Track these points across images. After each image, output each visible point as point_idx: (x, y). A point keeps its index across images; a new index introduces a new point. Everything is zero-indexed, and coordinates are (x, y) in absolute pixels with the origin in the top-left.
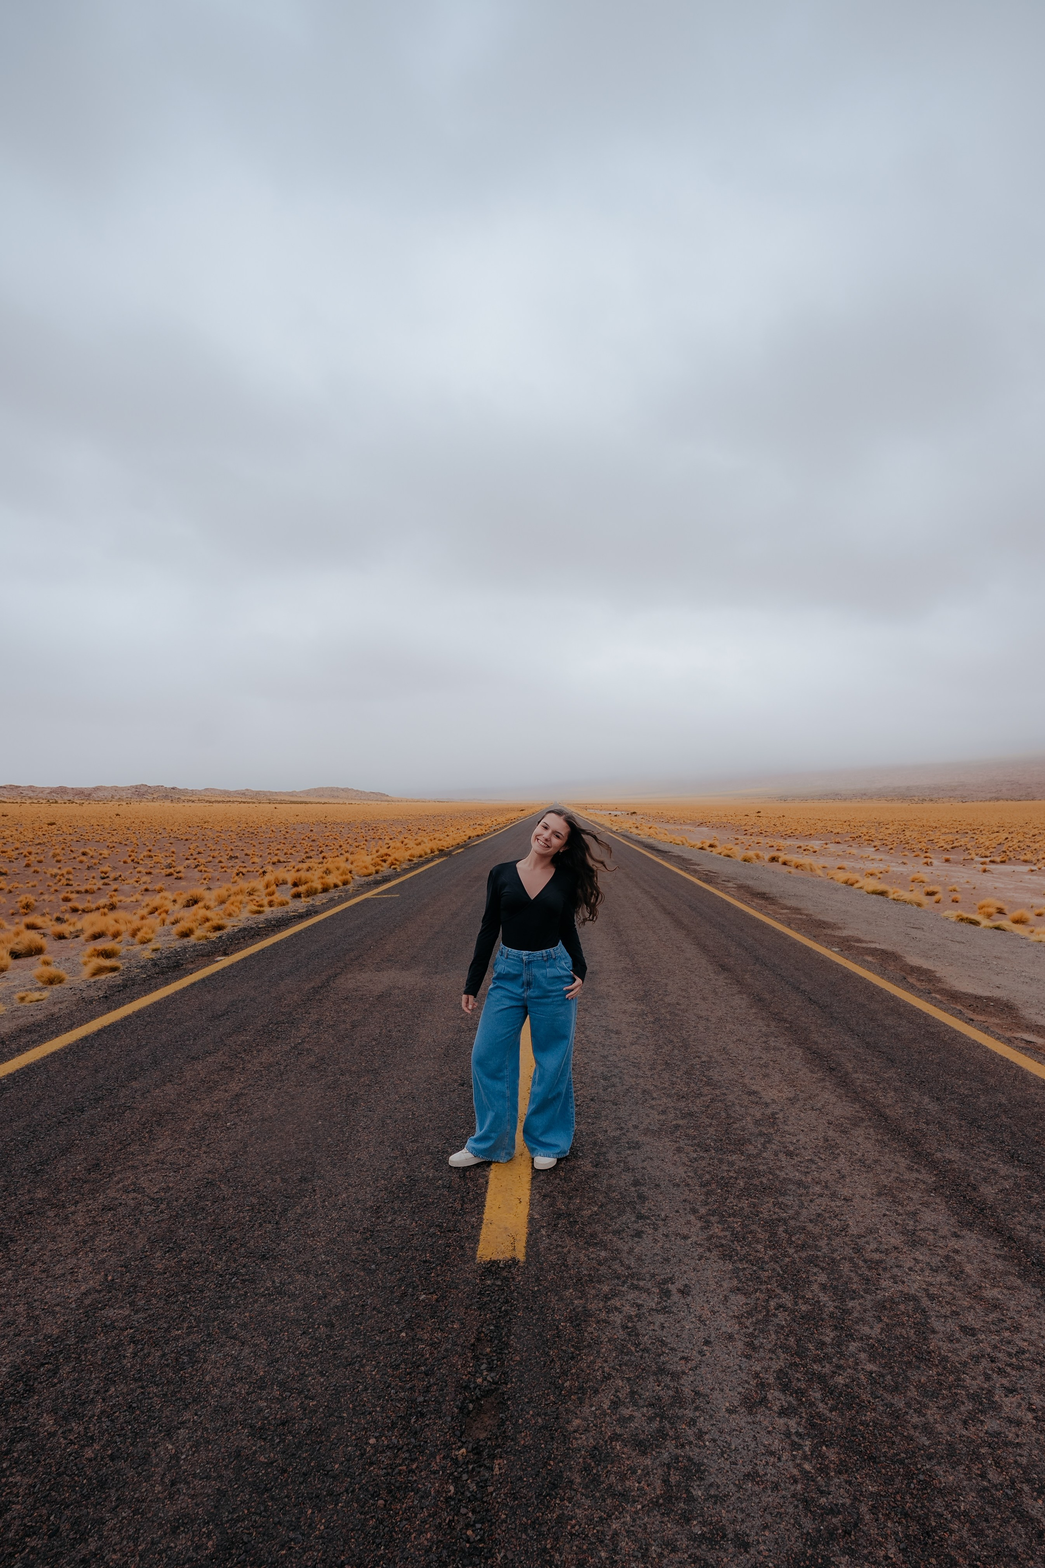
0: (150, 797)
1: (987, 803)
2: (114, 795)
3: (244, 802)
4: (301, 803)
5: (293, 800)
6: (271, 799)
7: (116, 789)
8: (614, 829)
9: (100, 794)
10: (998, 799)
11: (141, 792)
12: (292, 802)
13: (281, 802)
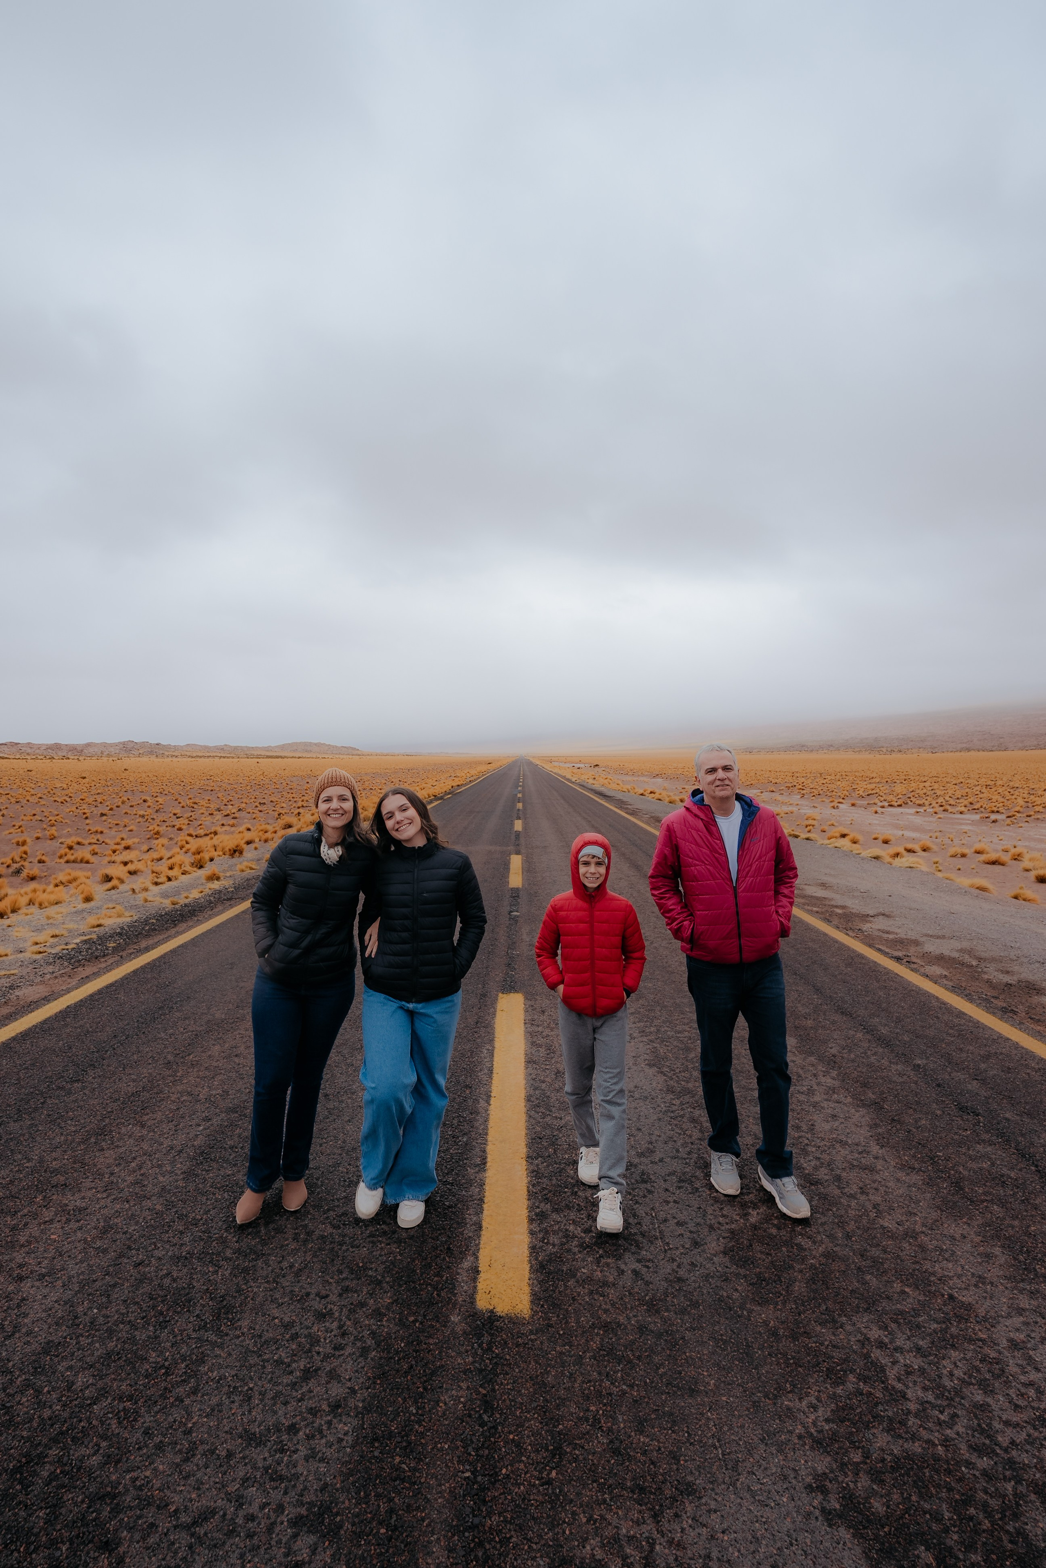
0: (136, 753)
2: (102, 751)
3: (224, 757)
4: (277, 757)
5: (271, 755)
6: (248, 753)
7: (105, 745)
8: (573, 780)
9: (90, 750)
11: (125, 747)
12: (268, 757)
13: (258, 757)
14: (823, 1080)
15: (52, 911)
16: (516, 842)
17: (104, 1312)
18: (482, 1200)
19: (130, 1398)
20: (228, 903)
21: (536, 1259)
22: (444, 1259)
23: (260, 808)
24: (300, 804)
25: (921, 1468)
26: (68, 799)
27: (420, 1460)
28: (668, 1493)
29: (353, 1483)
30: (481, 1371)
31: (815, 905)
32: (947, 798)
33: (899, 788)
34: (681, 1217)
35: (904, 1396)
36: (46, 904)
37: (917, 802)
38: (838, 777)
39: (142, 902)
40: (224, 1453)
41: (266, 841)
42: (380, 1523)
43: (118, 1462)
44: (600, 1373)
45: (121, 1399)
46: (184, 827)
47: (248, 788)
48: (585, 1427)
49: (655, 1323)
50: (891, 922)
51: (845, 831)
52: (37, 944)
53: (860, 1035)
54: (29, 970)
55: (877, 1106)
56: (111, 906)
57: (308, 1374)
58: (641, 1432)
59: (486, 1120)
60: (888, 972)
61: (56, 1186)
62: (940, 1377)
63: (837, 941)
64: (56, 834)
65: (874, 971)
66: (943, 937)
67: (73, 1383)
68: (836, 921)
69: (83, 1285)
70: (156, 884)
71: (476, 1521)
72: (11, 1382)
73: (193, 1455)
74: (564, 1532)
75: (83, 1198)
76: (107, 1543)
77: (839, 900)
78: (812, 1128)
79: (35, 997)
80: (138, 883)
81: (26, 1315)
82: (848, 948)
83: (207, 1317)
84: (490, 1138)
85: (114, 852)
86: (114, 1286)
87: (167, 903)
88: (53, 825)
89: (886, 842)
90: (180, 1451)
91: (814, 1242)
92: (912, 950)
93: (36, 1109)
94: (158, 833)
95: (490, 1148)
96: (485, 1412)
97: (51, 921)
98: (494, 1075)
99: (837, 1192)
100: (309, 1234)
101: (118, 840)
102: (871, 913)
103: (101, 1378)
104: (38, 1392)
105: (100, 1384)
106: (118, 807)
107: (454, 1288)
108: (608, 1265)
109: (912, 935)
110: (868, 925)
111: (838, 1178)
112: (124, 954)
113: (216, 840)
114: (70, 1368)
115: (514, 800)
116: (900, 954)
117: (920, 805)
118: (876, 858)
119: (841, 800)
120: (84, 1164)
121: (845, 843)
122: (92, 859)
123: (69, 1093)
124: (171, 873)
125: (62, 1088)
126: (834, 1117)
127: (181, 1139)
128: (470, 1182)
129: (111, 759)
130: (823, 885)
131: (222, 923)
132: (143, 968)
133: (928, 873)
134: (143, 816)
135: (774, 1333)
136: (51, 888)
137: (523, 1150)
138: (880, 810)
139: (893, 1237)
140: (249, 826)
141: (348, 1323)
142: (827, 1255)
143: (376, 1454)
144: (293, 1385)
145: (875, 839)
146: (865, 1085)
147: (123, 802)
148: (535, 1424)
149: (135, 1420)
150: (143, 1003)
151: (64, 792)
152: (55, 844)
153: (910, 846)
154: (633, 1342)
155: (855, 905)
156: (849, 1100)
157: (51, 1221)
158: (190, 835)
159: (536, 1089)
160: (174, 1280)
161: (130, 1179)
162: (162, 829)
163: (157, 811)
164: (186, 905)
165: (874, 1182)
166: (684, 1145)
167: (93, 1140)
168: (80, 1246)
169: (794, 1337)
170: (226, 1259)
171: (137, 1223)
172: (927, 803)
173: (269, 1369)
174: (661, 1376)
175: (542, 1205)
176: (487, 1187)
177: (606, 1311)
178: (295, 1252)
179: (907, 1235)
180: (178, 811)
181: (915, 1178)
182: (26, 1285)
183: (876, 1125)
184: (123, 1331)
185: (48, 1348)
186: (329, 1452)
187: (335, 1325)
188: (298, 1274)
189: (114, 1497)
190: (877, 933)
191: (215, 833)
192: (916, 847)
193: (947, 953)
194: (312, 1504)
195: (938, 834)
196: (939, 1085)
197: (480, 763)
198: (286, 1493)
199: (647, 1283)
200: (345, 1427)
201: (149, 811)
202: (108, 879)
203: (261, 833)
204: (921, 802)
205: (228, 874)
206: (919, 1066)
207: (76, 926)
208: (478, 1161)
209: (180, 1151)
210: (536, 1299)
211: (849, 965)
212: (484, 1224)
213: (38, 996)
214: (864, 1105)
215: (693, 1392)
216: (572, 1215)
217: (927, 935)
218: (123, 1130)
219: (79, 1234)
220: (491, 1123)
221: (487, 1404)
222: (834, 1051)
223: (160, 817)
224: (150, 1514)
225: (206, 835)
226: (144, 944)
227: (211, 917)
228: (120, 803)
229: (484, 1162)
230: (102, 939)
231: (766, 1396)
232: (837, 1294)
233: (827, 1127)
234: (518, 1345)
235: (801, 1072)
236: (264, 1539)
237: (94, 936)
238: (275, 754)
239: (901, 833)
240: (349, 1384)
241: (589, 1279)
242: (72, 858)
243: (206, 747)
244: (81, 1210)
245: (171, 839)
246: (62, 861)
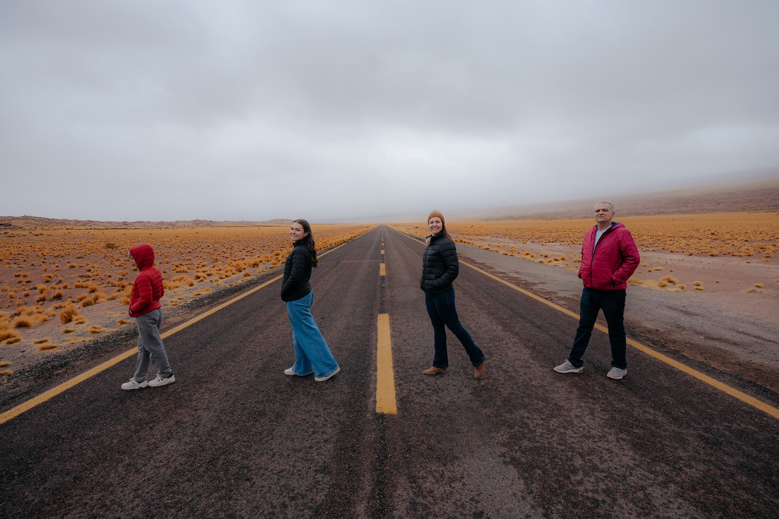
0: (200, 225)
1: (581, 220)
2: (185, 224)
3: (243, 227)
6: (256, 225)
7: (185, 222)
9: (179, 224)
10: (586, 218)
11: (197, 223)
12: (264, 226)
13: (259, 226)
14: (512, 340)
15: (176, 290)
16: (382, 259)
17: (232, 418)
18: (376, 381)
19: (248, 442)
20: (255, 285)
21: (398, 397)
22: (363, 399)
23: (263, 248)
24: (281, 246)
25: (539, 450)
26: (172, 246)
27: (359, 454)
28: (449, 459)
29: (336, 460)
30: (379, 430)
31: (513, 280)
32: (575, 238)
33: (554, 235)
34: (454, 384)
35: (535, 431)
36: (172, 288)
37: (561, 240)
38: (526, 230)
39: (216, 285)
40: (286, 455)
41: (268, 261)
42: (347, 470)
43: (247, 459)
44: (424, 429)
45: (244, 442)
46: (229, 257)
47: (256, 240)
48: (418, 443)
49: (444, 414)
50: (545, 286)
51: (528, 253)
52: (172, 302)
53: (528, 325)
54: (171, 311)
55: (533, 348)
56: (202, 287)
57: (314, 433)
58: (439, 444)
59: (376, 356)
60: (542, 303)
61: (203, 382)
62: (549, 426)
63: (521, 293)
64: (169, 261)
65: (536, 302)
66: (567, 290)
67: (225, 438)
68: (521, 286)
69: (222, 411)
70: (221, 278)
71: (381, 468)
72: (201, 439)
73: (275, 456)
74: (412, 470)
75: (216, 385)
76: (248, 479)
77: (523, 278)
78: (507, 355)
79: (177, 321)
80: (213, 278)
81: (202, 420)
82: (526, 295)
83: (273, 418)
84: (378, 361)
85: (198, 268)
86: (235, 411)
87: (228, 286)
88: (167, 257)
89: (546, 257)
90: (270, 455)
91: (505, 390)
92: (553, 296)
93: (188, 358)
94: (217, 259)
95: (378, 365)
96: (382, 440)
97: (176, 294)
98: (378, 341)
99: (515, 374)
100: (309, 393)
101: (199, 263)
102: (537, 282)
103: (235, 437)
104: (212, 441)
105: (236, 438)
106: (196, 249)
107: (367, 407)
108: (426, 398)
109: (553, 290)
110: (535, 287)
111: (516, 370)
112: (213, 305)
113: (244, 261)
114: (223, 434)
115: (380, 242)
116: (548, 297)
117: (562, 241)
118: (541, 262)
119: (527, 240)
120: (213, 375)
121: (528, 257)
122: (188, 271)
123: (201, 352)
124: (227, 274)
125: (197, 351)
126: (516, 351)
127: (251, 366)
128: (371, 375)
129: (189, 228)
130: (517, 273)
131: (255, 292)
132: (223, 309)
133: (563, 268)
134: (209, 253)
135: (489, 416)
136: (172, 282)
137: (392, 365)
138: (544, 244)
139: (535, 387)
140: (259, 256)
141: (328, 418)
142: (510, 393)
143: (343, 452)
144: (309, 436)
145: (541, 256)
146: (529, 341)
147: (198, 247)
148: (401, 443)
149: (251, 447)
150: (225, 322)
151: (169, 243)
152: (169, 265)
153: (556, 258)
154: (436, 420)
155: (530, 280)
156: (522, 346)
157: (204, 393)
158: (232, 260)
159: (395, 345)
160: (258, 408)
161: (233, 379)
162: (219, 258)
163: (215, 251)
164: (236, 286)
165: (530, 371)
166: (456, 362)
167: (215, 367)
168: (218, 400)
169: (496, 417)
170: (277, 401)
171: (239, 392)
172: (565, 240)
173: (299, 431)
174: (447, 429)
175: (400, 382)
176: (378, 377)
177: (425, 412)
178: (304, 398)
179: (541, 386)
180: (225, 250)
181: (546, 370)
182: (199, 412)
183: (532, 354)
184: (241, 424)
185: (212, 430)
186: (325, 453)
187: (323, 419)
188: (306, 405)
189: (248, 467)
190: (539, 290)
191: (244, 259)
192: (559, 258)
193: (567, 296)
194: (320, 467)
195: (569, 253)
196: (558, 341)
197: (363, 227)
198: (311, 464)
199: (441, 403)
200: (330, 446)
201: (211, 250)
202: (198, 277)
203: (265, 258)
204: (563, 240)
205: (253, 274)
206: (551, 334)
207: (188, 295)
208: (374, 369)
209: (252, 370)
210: (399, 409)
211: (526, 301)
212: (377, 388)
213: (178, 320)
214: (528, 348)
215: (458, 433)
216: (412, 384)
217: (560, 290)
218: (227, 363)
219: (216, 396)
220: (378, 357)
221: (382, 438)
222: (517, 330)
223: (217, 253)
224: (262, 471)
225: (239, 260)
226: (221, 301)
227: (248, 290)
228: (197, 247)
229: (376, 369)
230: (202, 300)
231: (485, 433)
232: (513, 404)
233: (513, 355)
234: (393, 422)
235: (503, 337)
236: (305, 476)
237: (198, 298)
238: (267, 225)
239: (553, 253)
240: (330, 435)
241: (419, 403)
242: (179, 270)
243: (234, 222)
244: (215, 389)
245: (223, 262)
246: (175, 272)
